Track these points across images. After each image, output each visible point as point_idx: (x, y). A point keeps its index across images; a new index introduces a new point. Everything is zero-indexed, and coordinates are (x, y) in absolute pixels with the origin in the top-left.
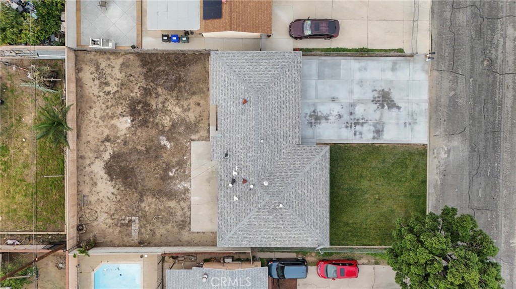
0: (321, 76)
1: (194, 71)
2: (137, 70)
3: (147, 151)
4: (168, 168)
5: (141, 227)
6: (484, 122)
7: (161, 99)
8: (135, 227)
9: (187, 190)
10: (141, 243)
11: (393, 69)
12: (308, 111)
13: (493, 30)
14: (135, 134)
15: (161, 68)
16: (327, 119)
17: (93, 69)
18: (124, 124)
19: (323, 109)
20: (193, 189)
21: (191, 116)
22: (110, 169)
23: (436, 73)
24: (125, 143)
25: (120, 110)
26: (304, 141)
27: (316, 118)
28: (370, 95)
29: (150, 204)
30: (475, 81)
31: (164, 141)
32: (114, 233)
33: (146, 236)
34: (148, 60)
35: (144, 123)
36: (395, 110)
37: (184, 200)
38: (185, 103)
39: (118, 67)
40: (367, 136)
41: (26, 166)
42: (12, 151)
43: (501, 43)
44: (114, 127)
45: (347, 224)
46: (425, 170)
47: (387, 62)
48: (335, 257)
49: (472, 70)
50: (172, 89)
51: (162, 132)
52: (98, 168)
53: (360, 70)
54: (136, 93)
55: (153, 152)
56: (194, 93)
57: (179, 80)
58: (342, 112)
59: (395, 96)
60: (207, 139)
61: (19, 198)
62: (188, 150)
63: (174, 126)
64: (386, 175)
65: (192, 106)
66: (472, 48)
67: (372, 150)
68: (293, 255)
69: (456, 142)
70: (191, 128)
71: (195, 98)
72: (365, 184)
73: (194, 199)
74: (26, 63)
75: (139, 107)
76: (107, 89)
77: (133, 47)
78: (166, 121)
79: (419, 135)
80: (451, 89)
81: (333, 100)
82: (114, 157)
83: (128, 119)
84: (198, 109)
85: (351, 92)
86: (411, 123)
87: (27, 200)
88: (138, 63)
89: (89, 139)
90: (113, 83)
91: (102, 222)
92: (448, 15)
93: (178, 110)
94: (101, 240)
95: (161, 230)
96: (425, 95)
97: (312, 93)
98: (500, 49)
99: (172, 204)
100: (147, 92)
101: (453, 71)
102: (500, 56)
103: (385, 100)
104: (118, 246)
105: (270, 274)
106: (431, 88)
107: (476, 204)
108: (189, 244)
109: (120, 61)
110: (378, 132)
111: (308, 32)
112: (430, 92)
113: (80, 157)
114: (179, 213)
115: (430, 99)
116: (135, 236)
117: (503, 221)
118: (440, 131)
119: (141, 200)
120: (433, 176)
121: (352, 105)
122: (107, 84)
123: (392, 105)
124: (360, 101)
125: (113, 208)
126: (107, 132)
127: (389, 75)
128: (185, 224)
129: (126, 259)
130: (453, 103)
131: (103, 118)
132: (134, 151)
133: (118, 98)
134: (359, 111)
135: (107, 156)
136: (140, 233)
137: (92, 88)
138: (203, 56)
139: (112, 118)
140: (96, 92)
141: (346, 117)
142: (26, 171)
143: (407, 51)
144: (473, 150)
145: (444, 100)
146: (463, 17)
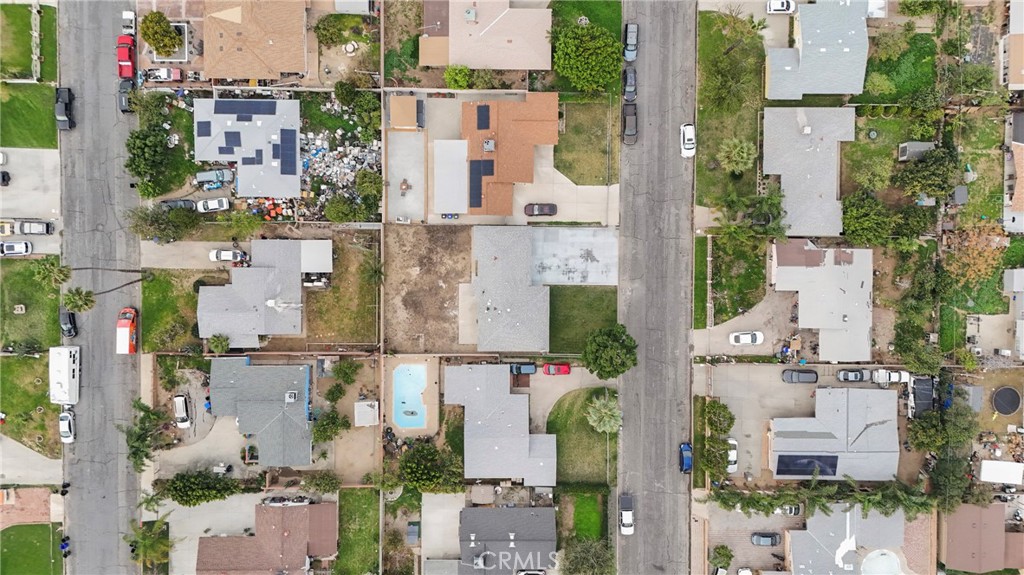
0: (545, 240)
1: (462, 237)
2: (424, 236)
3: (430, 290)
4: (443, 302)
5: (426, 341)
6: (655, 271)
7: (439, 255)
8: (422, 340)
9: (456, 316)
10: (426, 351)
11: (594, 235)
12: (538, 263)
13: (661, 209)
14: (422, 278)
15: (440, 235)
16: (550, 268)
17: (395, 236)
18: (415, 271)
19: (547, 262)
20: (460, 316)
21: (459, 267)
22: (405, 302)
23: (623, 238)
24: (416, 284)
25: (412, 263)
26: (533, 283)
27: (543, 268)
28: (579, 253)
29: (431, 325)
30: (650, 243)
31: (441, 283)
32: (407, 344)
33: (429, 347)
34: (432, 230)
35: (428, 271)
36: (595, 263)
37: (454, 323)
38: (455, 258)
39: (411, 234)
40: (577, 281)
41: (351, 300)
42: (341, 290)
43: (667, 218)
44: (408, 274)
45: (563, 339)
46: (616, 303)
47: (591, 230)
48: (556, 361)
49: (647, 236)
50: (446, 249)
51: (440, 278)
52: (398, 301)
53: (572, 236)
54: (423, 252)
55: (434, 290)
56: (461, 251)
57: (452, 242)
58: (560, 264)
59: (595, 254)
60: (470, 282)
61: (346, 320)
62: (457, 289)
63: (448, 273)
64: (590, 306)
65: (460, 260)
66: (647, 221)
67: (580, 290)
68: (528, 360)
69: (637, 284)
70: (459, 274)
71: (462, 255)
72: (575, 312)
73: (461, 322)
74: (352, 232)
75: (425, 261)
76: (404, 248)
77: (422, 222)
78: (443, 270)
79: (612, 280)
80: (634, 248)
81: (554, 256)
82: (408, 293)
83: (418, 269)
84: (464, 262)
85: (566, 251)
86: (606, 271)
87: (352, 322)
88: (425, 231)
89: (392, 281)
90: (408, 244)
91: (399, 337)
92: (630, 199)
93: (451, 262)
94: (398, 349)
95: (439, 343)
96: (615, 253)
97: (540, 251)
98: (666, 222)
99: (446, 325)
100: (431, 250)
101: (635, 237)
102: (666, 227)
103: (589, 256)
104: (411, 353)
105: (511, 371)
106: (620, 248)
107: (651, 326)
108: (457, 352)
109: (413, 230)
110: (584, 278)
111: (536, 213)
112: (620, 250)
113: (386, 294)
114: (451, 331)
115: (619, 255)
116: (422, 347)
117: (669, 337)
118: (626, 277)
119: (426, 323)
120: (621, 307)
121: (567, 259)
122: (404, 245)
123: (593, 259)
124: (573, 257)
125: (407, 327)
126: (404, 277)
127: (591, 239)
128: (455, 338)
129: (416, 362)
130: (635, 258)
131: (401, 268)
132: (422, 289)
133: (411, 254)
134: (571, 263)
135: (403, 293)
136: (425, 345)
137: (394, 248)
138: (467, 228)
139: (407, 268)
140: (397, 251)
141: (563, 267)
142: (351, 303)
143: (604, 224)
144: (648, 289)
145: (629, 256)
146: (641, 201)
